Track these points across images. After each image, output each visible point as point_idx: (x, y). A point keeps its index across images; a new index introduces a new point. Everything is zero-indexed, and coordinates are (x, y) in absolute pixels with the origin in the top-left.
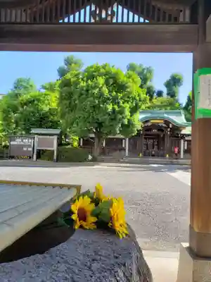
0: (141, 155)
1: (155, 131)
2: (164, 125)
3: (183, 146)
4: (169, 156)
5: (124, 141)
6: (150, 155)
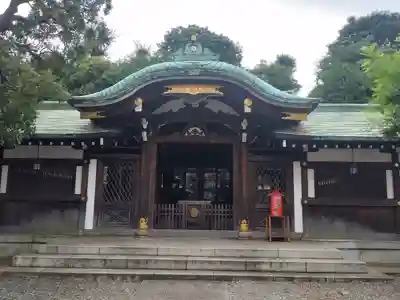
0: (143, 224)
1: (195, 132)
3: (302, 186)
4: (251, 227)
5: (79, 169)
6: (178, 224)
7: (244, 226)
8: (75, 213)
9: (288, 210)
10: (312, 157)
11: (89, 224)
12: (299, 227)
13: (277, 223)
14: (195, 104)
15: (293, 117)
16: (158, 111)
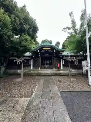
0: (40, 68)
1: (47, 55)
2: (51, 51)
3: (62, 63)
4: (55, 68)
5: (30, 61)
6: (45, 68)
7: (54, 68)
8: (29, 67)
9: (60, 66)
10: (64, 58)
11: (32, 68)
12: (62, 68)
13: (59, 68)
14: (47, 51)
15: (61, 52)
16: (41, 52)
